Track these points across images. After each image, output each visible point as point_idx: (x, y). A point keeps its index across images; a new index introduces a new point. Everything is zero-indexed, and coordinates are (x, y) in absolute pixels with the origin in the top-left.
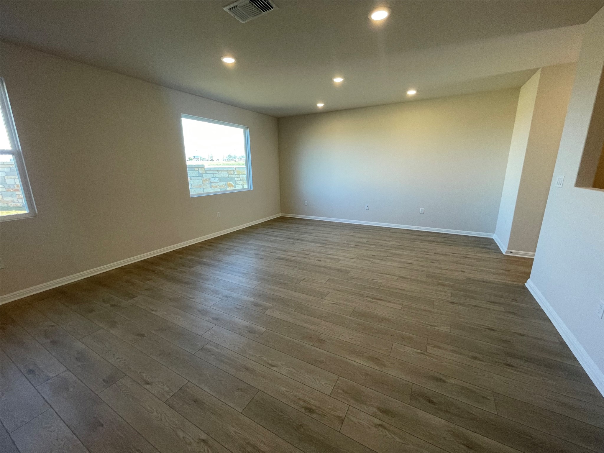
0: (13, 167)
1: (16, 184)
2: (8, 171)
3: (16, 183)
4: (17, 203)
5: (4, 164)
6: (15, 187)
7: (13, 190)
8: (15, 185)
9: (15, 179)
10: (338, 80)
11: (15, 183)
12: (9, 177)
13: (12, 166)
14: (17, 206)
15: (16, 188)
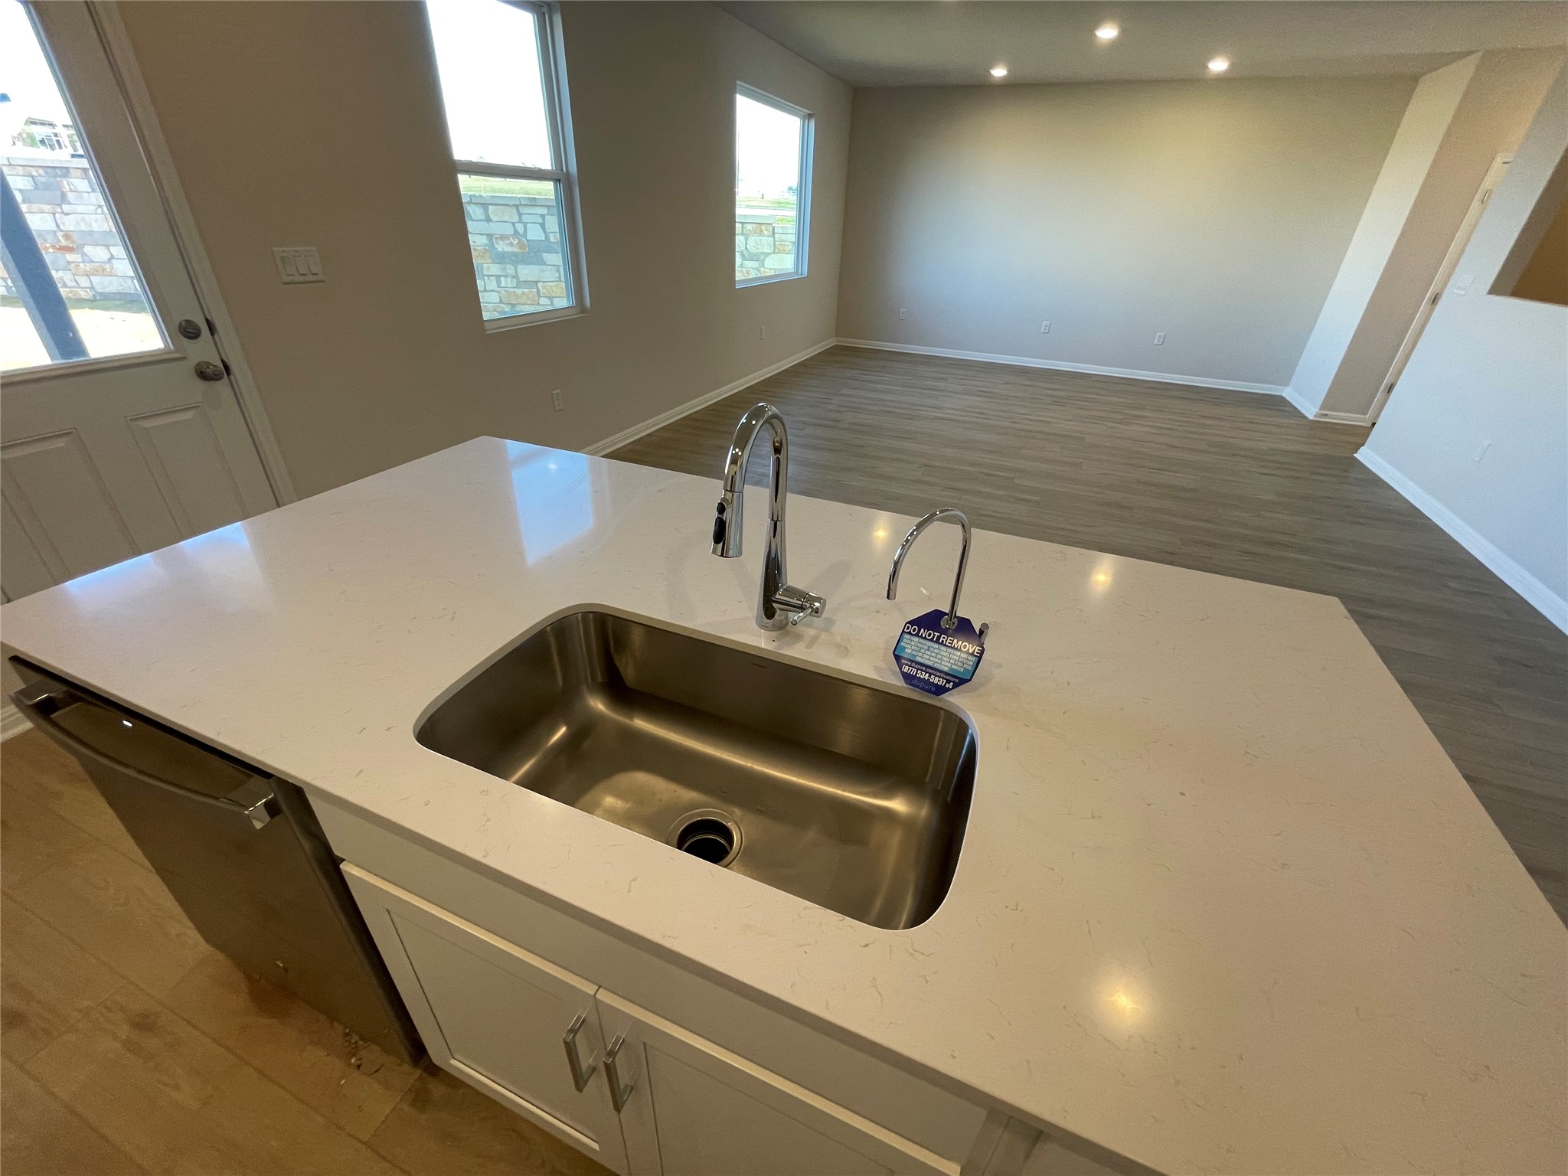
0: (40, 175)
1: (62, 231)
2: (29, 188)
3: (62, 227)
4: (74, 287)
5: (10, 165)
6: (60, 238)
7: (53, 247)
8: (60, 235)
9: (54, 214)
10: (1107, 33)
11: (58, 226)
12: (35, 207)
13: (37, 171)
14: (77, 296)
15: (63, 241)
